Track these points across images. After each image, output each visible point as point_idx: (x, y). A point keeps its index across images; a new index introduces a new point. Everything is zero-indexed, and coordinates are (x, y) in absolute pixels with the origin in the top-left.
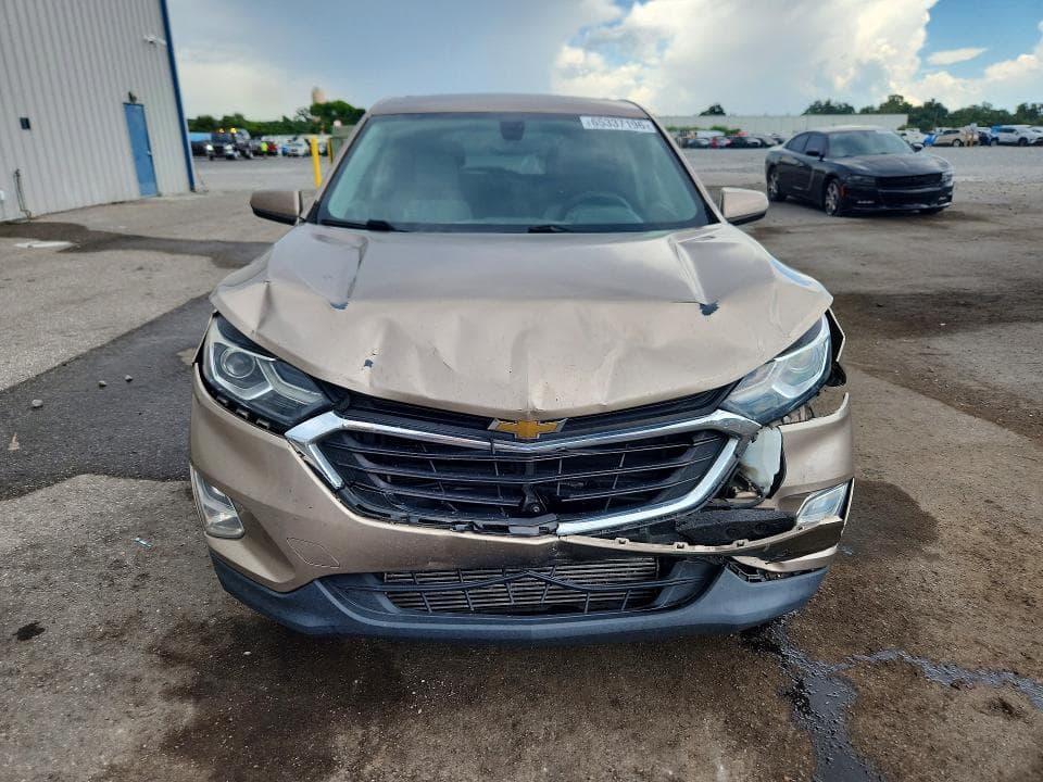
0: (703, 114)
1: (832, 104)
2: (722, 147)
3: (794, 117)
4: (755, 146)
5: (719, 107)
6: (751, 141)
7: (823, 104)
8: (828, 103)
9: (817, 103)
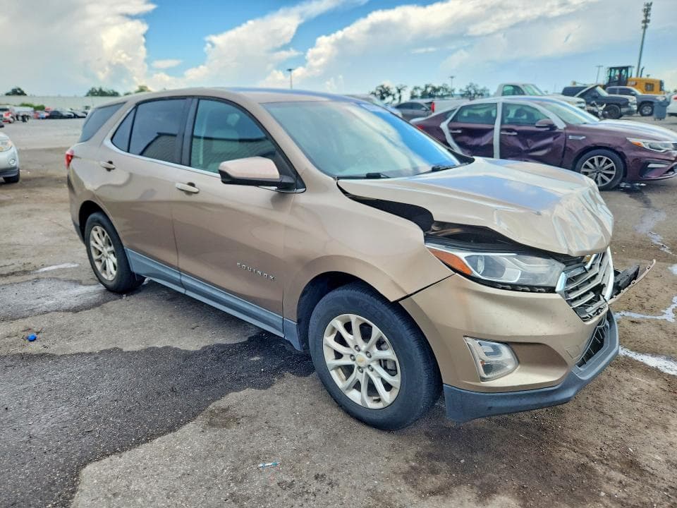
0: (7, 94)
1: (104, 90)
2: (43, 118)
3: (81, 98)
4: (69, 117)
5: (19, 89)
6: (65, 114)
7: (98, 90)
8: (101, 90)
9: (93, 89)
